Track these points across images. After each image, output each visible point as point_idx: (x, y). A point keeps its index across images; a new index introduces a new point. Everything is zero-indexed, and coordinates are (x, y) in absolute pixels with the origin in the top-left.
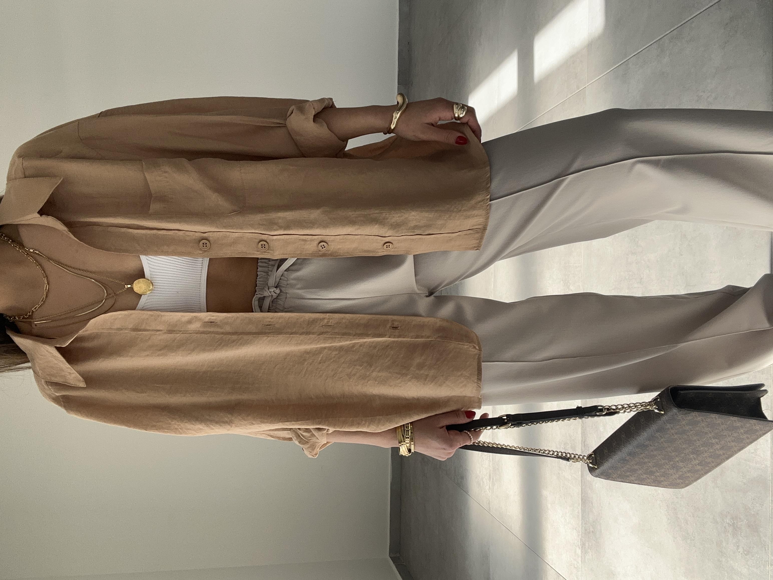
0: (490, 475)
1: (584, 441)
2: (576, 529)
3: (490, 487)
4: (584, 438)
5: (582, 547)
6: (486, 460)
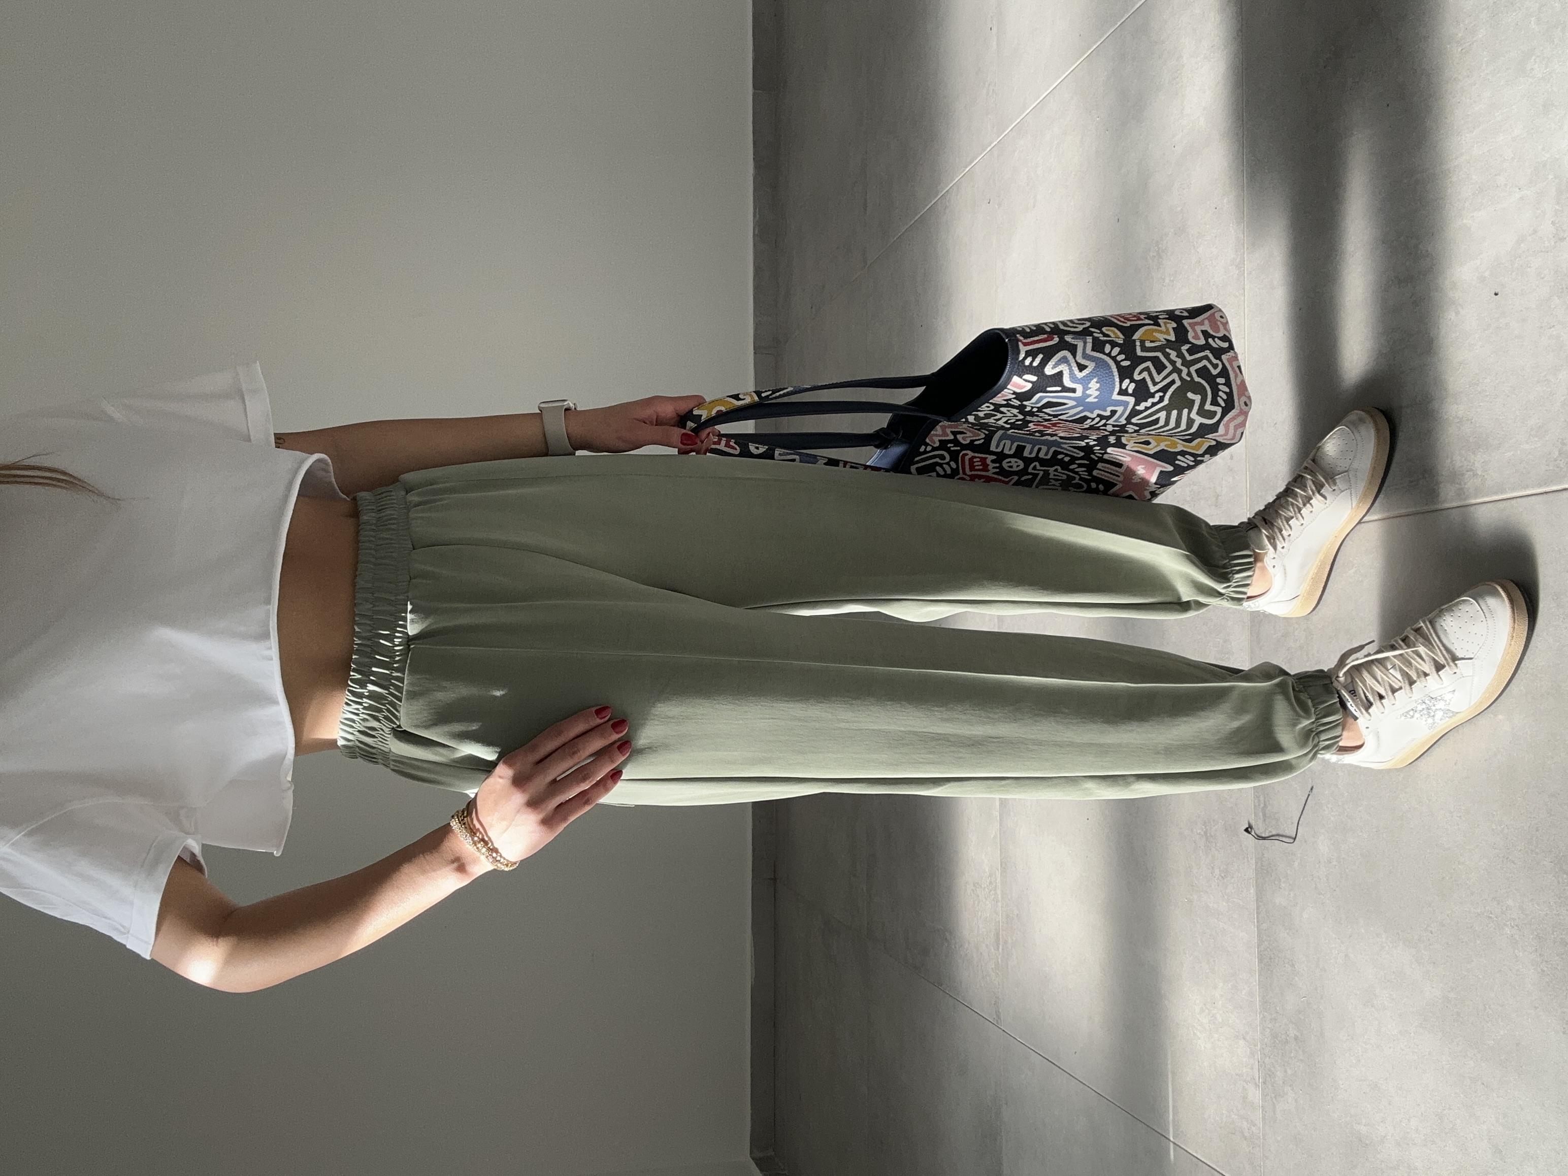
2: (1244, 1038)
5: (1264, 1083)
6: (986, 899)
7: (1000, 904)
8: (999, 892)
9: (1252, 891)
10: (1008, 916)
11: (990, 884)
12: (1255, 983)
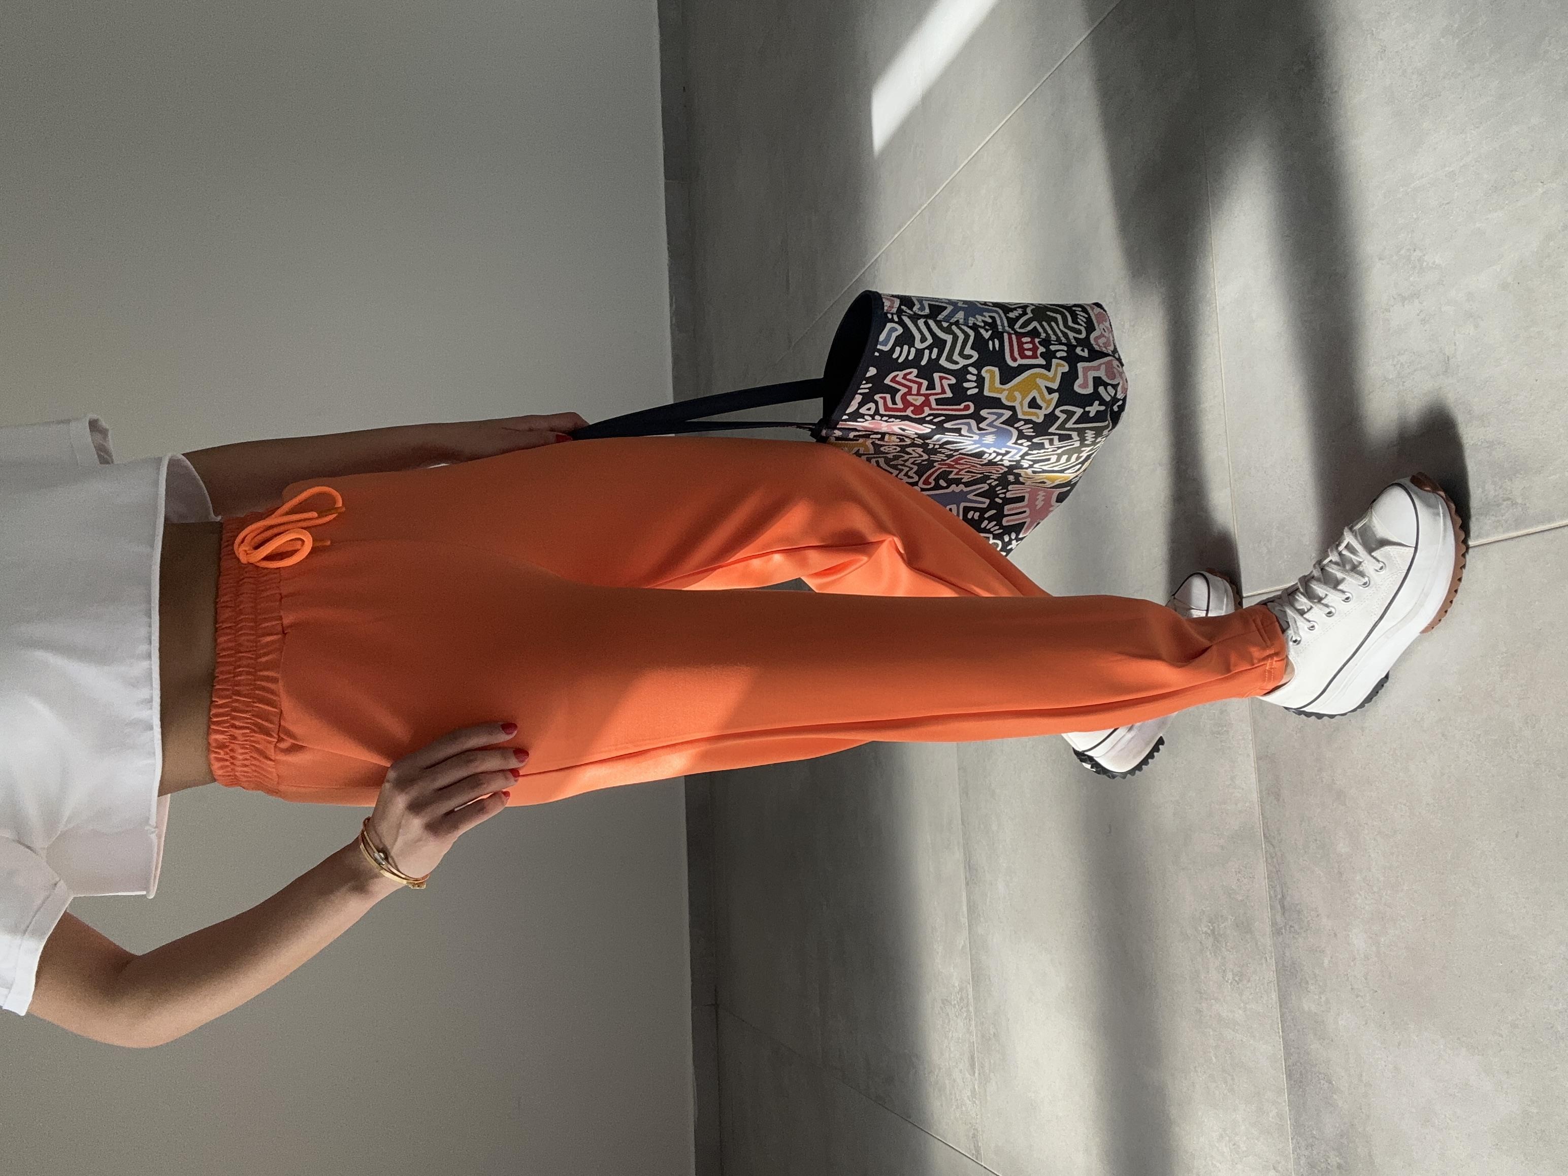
0: (972, 1058)
1: (1279, 896)
2: (1274, 1169)
3: (973, 1091)
4: (1278, 889)
6: (957, 1017)
7: (973, 1023)
8: (971, 1009)
9: (1274, 996)
10: (983, 1036)
11: (961, 1001)
12: (1284, 1104)
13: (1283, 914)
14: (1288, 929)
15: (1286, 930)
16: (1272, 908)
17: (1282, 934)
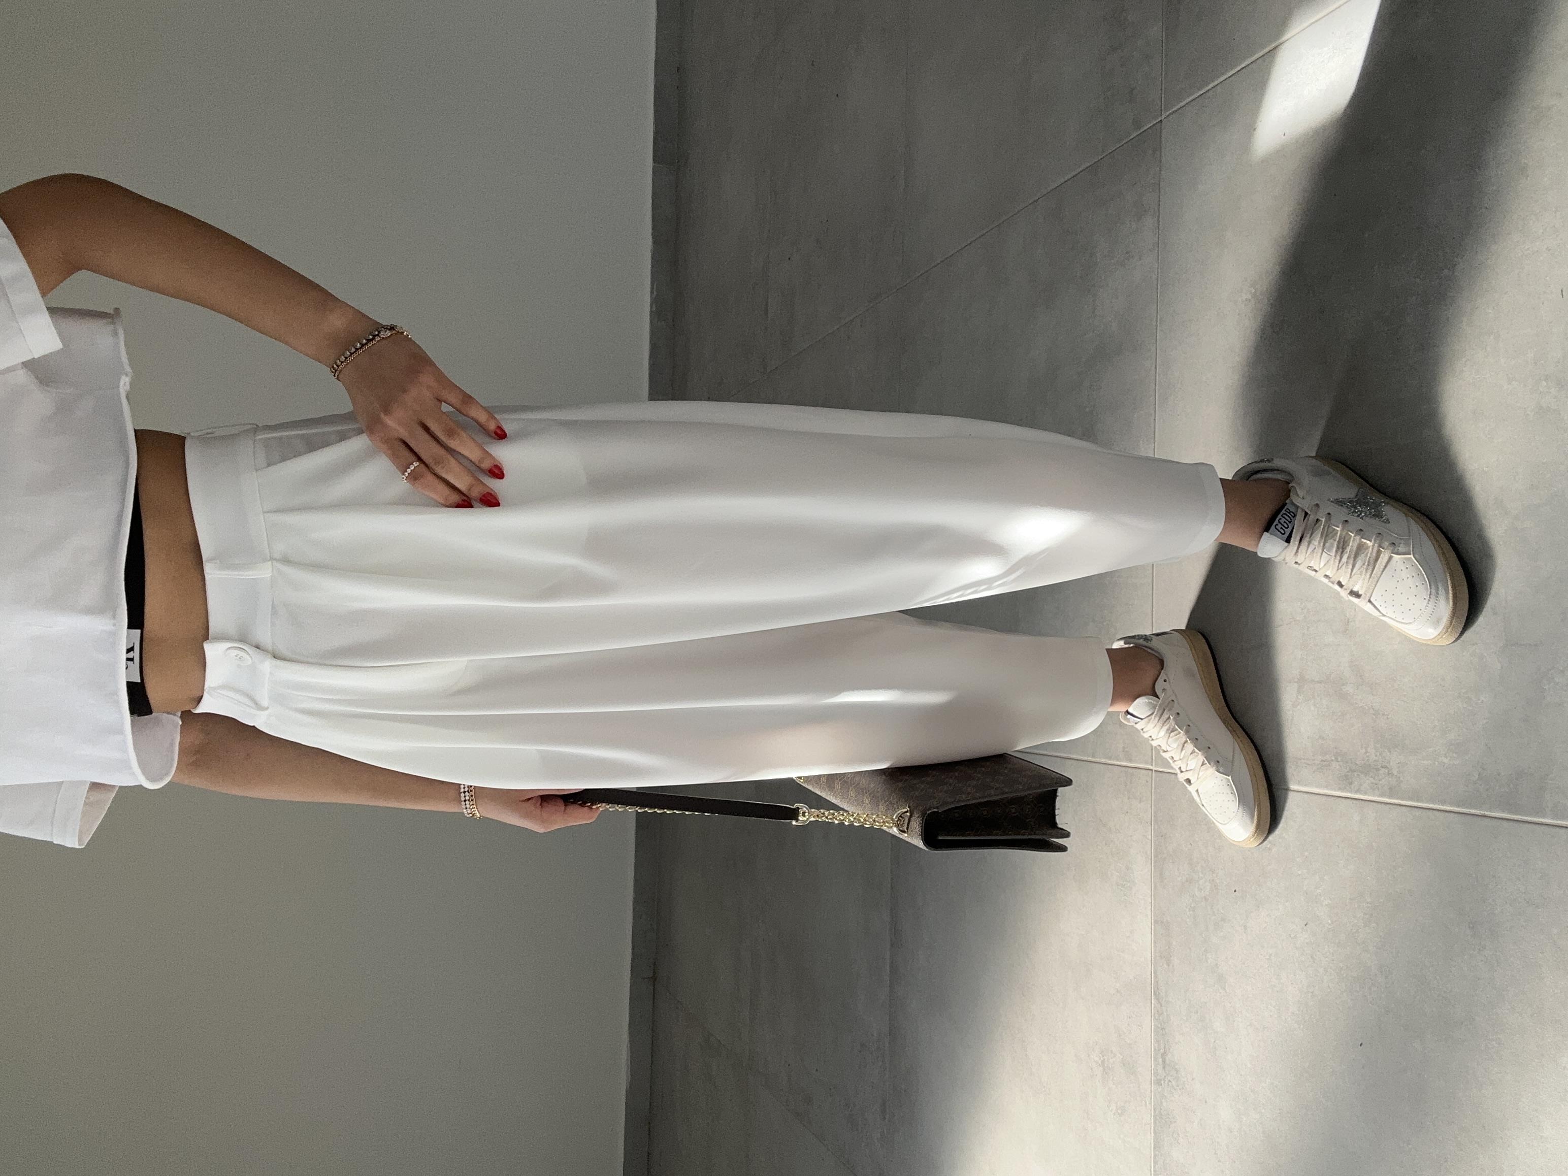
0: (884, 1104)
1: (1162, 1051)
3: (882, 1135)
4: (1162, 1044)
6: (873, 1063)
7: (887, 1073)
8: (887, 1060)
9: (1150, 1137)
10: (895, 1088)
11: (877, 1050)
13: (1164, 1068)
14: (1166, 1082)
15: (1164, 1081)
16: (1155, 1059)
17: (1161, 1085)
